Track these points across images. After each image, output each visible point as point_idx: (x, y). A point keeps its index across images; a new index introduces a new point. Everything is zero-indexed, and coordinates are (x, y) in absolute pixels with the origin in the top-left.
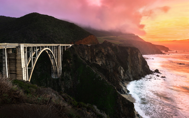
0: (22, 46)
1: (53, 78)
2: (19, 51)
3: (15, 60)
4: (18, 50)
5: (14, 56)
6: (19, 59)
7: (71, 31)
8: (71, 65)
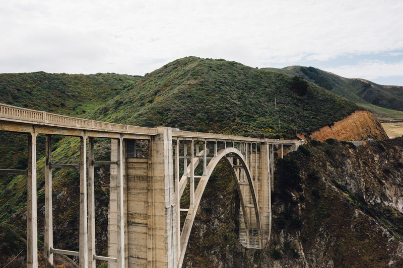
0: (168, 134)
1: (245, 246)
2: (157, 152)
3: (147, 179)
4: (157, 147)
5: (144, 168)
6: (159, 179)
7: (295, 101)
8: (301, 206)
